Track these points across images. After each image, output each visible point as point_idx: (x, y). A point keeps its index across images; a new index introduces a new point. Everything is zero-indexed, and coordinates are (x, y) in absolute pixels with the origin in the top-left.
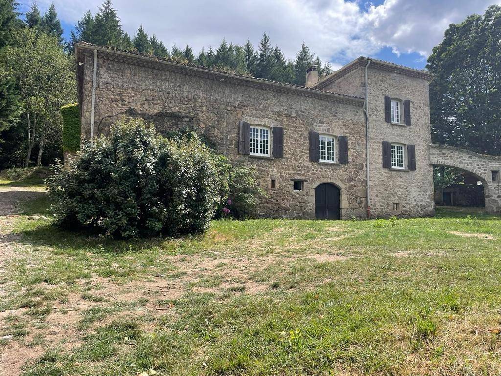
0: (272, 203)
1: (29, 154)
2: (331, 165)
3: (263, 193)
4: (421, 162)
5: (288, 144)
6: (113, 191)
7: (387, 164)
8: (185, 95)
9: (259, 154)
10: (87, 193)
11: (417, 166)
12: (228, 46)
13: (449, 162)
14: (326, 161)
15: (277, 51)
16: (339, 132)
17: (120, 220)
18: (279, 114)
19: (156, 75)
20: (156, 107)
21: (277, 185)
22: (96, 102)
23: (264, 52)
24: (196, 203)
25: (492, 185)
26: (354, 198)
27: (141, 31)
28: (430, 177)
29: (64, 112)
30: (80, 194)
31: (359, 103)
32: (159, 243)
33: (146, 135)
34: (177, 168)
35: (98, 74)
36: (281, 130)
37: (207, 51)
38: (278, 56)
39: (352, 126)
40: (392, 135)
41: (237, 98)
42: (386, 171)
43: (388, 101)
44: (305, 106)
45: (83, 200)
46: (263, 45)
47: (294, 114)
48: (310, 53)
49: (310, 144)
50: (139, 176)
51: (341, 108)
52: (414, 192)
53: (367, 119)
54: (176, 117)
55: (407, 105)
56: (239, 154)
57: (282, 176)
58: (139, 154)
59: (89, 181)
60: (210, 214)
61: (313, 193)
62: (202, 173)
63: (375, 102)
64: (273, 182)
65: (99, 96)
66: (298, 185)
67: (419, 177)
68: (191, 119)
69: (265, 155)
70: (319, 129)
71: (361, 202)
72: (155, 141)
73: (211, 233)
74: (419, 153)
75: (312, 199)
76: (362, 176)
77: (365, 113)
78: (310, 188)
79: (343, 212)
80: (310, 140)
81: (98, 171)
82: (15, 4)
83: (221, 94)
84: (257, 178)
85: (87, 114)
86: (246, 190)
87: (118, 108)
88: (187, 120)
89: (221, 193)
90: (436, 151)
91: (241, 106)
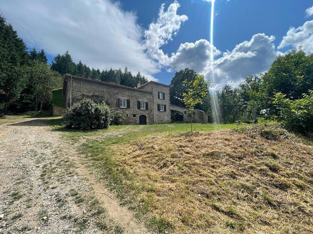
0: (127, 121)
1: (37, 106)
2: (144, 110)
3: (124, 118)
4: (167, 109)
5: (131, 104)
6: (83, 117)
7: (159, 110)
8: (100, 90)
9: (123, 107)
10: (75, 118)
11: (167, 110)
12: (113, 70)
13: (174, 109)
14: (142, 109)
15: (130, 72)
16: (146, 101)
17: (85, 125)
18: (129, 96)
19: (91, 84)
20: (91, 93)
21: (128, 116)
22: (72, 92)
23: (126, 73)
24: (106, 121)
25: (185, 115)
26: (150, 119)
27: (80, 62)
28: (170, 113)
29: (53, 92)
30: (73, 118)
31: (151, 93)
32: (96, 130)
33: (91, 103)
34: (100, 112)
35: (72, 84)
36: (129, 100)
37: (105, 70)
38: (130, 74)
39: (149, 99)
40: (160, 102)
41: (116, 91)
42: (159, 111)
43: (159, 93)
44: (136, 94)
45: (74, 120)
46: (125, 70)
47: (133, 96)
48: (141, 74)
49: (138, 104)
50: (90, 114)
51: (146, 94)
52: (166, 117)
53: (153, 98)
54: (97, 97)
55: (164, 94)
56: (117, 107)
57: (129, 113)
58: (90, 108)
59: (75, 115)
60: (109, 123)
61: (139, 118)
62: (107, 113)
63: (155, 93)
64: (127, 115)
65: (73, 90)
66: (134, 116)
67: (167, 113)
68: (102, 97)
69: (125, 107)
70: (140, 100)
71: (152, 120)
72: (94, 105)
73: (109, 128)
74: (167, 107)
75: (138, 120)
76: (152, 113)
77: (153, 96)
78: (138, 117)
79: (147, 123)
80: (138, 103)
81: (78, 113)
82: (26, 48)
83: (111, 90)
84: (122, 114)
85: (69, 95)
86: (119, 117)
87: (79, 94)
88: (101, 97)
89: (112, 118)
90: (171, 106)
91: (117, 93)
